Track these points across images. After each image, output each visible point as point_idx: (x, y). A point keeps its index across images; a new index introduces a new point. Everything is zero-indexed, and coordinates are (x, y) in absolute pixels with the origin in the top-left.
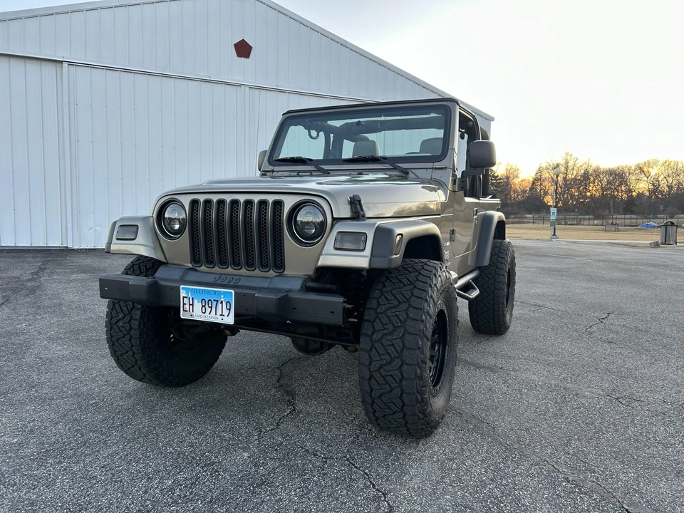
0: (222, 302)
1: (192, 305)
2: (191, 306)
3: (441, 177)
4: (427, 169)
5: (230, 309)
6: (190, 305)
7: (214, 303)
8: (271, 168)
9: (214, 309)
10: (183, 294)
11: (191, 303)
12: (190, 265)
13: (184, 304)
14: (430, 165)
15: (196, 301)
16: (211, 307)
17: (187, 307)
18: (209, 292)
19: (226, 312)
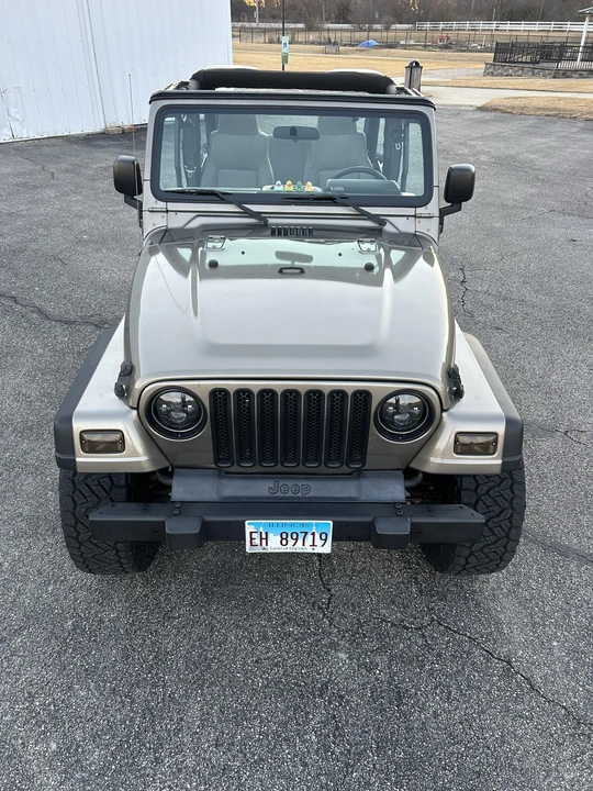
0: (313, 534)
1: (266, 539)
2: (264, 541)
3: (428, 230)
4: (408, 216)
5: (326, 540)
6: (261, 539)
7: (301, 536)
8: (161, 205)
9: (300, 541)
10: (249, 528)
11: (264, 536)
12: (213, 466)
13: (251, 539)
14: (411, 211)
15: (271, 536)
16: (297, 539)
17: (257, 541)
18: (293, 525)
19: (318, 542)
